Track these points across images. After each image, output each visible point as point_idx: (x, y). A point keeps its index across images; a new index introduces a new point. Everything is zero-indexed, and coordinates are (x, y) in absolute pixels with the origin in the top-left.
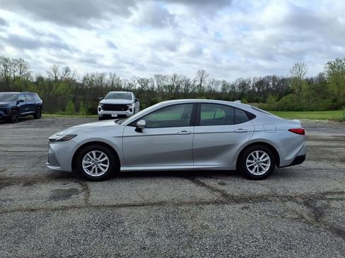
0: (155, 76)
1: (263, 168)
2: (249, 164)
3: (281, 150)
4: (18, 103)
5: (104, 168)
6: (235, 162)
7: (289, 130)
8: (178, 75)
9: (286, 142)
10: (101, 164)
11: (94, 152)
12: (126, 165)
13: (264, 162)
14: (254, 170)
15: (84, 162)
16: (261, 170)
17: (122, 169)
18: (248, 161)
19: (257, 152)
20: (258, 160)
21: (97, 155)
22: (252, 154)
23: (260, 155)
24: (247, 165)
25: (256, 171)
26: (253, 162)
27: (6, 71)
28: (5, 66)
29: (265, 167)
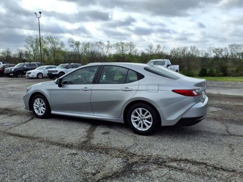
2: (134, 119)
5: (44, 110)
10: (42, 107)
11: (38, 99)
13: (148, 120)
15: (34, 105)
16: (144, 126)
17: (53, 112)
18: (133, 116)
19: (140, 109)
20: (142, 116)
21: (40, 101)
22: (136, 110)
23: (144, 112)
24: (132, 121)
25: (140, 126)
26: (138, 118)
27: (123, 50)
28: (123, 47)
29: (149, 124)
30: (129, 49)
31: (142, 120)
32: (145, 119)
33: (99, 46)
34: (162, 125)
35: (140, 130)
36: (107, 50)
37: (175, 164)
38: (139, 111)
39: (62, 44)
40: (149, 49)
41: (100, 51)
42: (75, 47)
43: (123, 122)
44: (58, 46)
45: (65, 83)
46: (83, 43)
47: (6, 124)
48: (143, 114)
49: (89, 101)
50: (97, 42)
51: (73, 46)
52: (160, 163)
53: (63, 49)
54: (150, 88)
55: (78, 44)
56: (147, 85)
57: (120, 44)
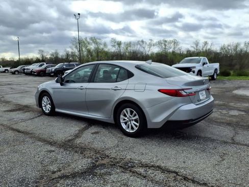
1: (134, 126)
5: (50, 108)
6: (112, 116)
10: (49, 105)
14: (127, 125)
15: (43, 102)
16: (132, 128)
18: (122, 116)
19: (128, 110)
20: (130, 117)
21: (47, 99)
22: (124, 111)
24: (121, 121)
25: (128, 127)
26: (126, 118)
27: (165, 48)
28: (165, 45)
29: (136, 126)
30: (173, 47)
31: (130, 121)
32: (132, 120)
33: (141, 45)
34: (148, 127)
35: (128, 131)
36: (148, 49)
37: (142, 170)
38: (127, 112)
39: (105, 45)
40: (195, 46)
41: (142, 50)
42: (117, 46)
43: (113, 122)
44: (101, 47)
45: (68, 82)
46: (125, 43)
47: (15, 120)
48: (131, 114)
49: (84, 100)
50: (139, 41)
51: (115, 46)
52: (128, 167)
53: (106, 50)
55: (119, 44)
56: (136, 84)
57: (162, 42)
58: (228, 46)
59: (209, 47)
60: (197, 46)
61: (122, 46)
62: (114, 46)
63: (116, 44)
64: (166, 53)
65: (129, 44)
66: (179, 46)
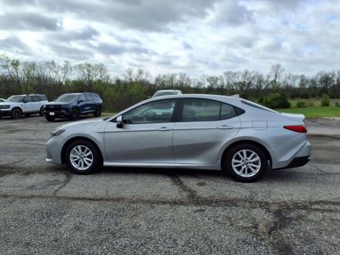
0: (225, 74)
1: (252, 169)
2: (236, 164)
3: (272, 150)
4: (79, 103)
5: (90, 162)
6: (219, 161)
7: (285, 127)
8: (250, 70)
9: (279, 140)
10: (86, 159)
11: (79, 147)
12: (109, 160)
13: (254, 163)
14: (242, 170)
15: (71, 155)
16: (249, 171)
18: (234, 160)
19: (244, 151)
20: (246, 159)
21: (83, 149)
22: (238, 153)
23: (249, 154)
24: (233, 166)
25: (244, 172)
26: (240, 162)
27: (89, 75)
28: (89, 71)
30: (99, 74)
31: (246, 164)
34: (273, 168)
35: (244, 176)
36: (63, 75)
38: (242, 153)
40: (127, 75)
43: (220, 168)
46: (25, 63)
49: (170, 145)
51: (8, 66)
54: (256, 124)
55: (16, 64)
56: (252, 122)
57: (84, 66)
58: (164, 77)
59: (144, 77)
60: (130, 74)
61: (21, 67)
62: (6, 67)
63: (9, 64)
64: (90, 82)
65: (33, 66)
66: (108, 74)
